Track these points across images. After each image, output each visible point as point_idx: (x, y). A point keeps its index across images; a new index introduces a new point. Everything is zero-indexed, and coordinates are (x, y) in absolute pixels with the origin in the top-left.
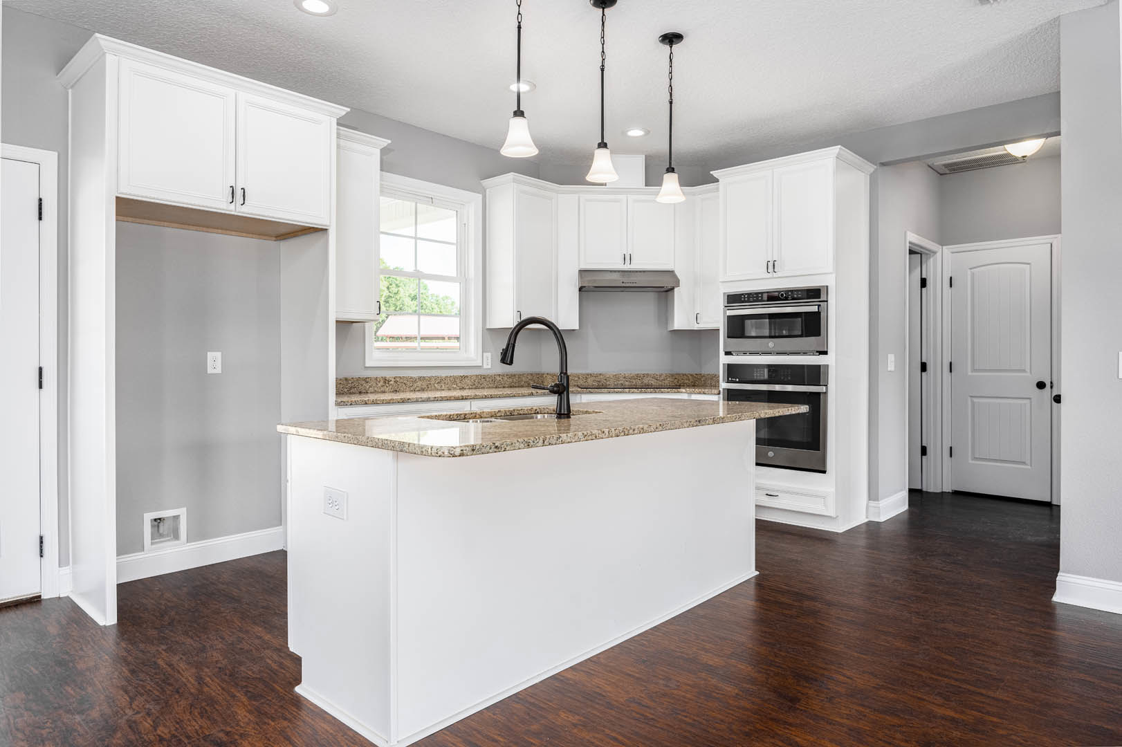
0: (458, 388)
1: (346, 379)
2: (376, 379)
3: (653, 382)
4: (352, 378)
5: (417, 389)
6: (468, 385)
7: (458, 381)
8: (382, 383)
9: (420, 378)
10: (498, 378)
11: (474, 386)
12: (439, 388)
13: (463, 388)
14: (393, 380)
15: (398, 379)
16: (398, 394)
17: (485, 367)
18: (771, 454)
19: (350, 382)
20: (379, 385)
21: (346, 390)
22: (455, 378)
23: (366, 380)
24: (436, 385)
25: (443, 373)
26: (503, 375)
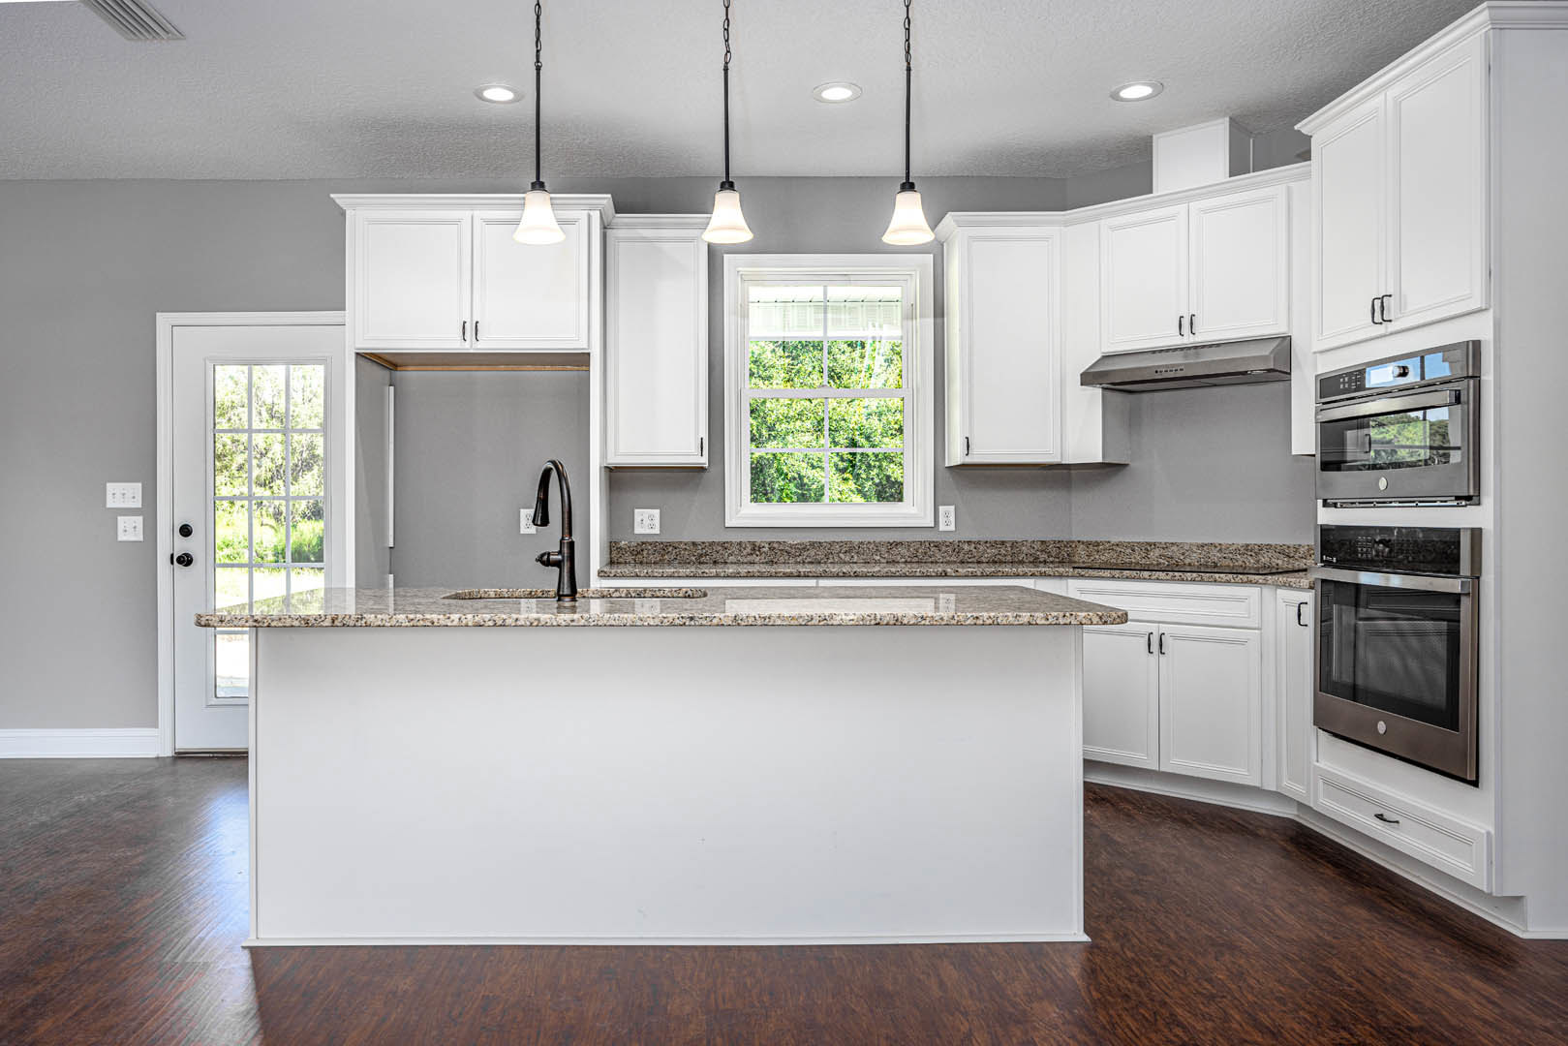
0: (883, 560)
1: (694, 544)
2: (740, 544)
3: (1281, 562)
4: (703, 543)
5: (809, 560)
6: (902, 557)
7: (883, 549)
8: (748, 550)
9: (812, 544)
10: (966, 547)
11: (916, 559)
12: (847, 559)
13: (894, 562)
14: (767, 546)
15: (776, 545)
16: (775, 566)
17: (942, 527)
18: (1382, 727)
19: (700, 547)
20: (745, 552)
21: (694, 558)
22: (877, 545)
23: (724, 545)
24: (841, 555)
25: (856, 538)
26: (979, 543)
